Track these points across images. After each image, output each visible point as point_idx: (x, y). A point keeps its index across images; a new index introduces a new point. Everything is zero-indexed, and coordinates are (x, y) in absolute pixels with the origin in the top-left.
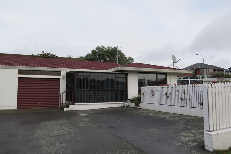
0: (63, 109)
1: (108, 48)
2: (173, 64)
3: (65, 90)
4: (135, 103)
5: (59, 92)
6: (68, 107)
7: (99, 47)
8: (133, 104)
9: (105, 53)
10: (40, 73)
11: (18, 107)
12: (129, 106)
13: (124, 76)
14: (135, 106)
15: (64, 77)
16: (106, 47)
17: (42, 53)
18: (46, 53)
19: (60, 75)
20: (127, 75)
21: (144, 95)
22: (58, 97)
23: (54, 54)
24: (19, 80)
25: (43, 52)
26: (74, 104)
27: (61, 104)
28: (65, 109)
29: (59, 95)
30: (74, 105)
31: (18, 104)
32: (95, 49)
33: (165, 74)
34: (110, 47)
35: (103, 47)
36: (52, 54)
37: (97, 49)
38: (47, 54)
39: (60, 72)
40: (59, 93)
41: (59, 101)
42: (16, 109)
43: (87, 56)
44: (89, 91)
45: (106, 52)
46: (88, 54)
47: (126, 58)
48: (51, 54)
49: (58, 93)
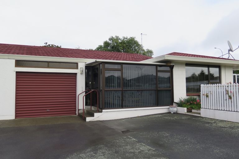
0: (85, 119)
1: (123, 39)
2: (229, 53)
3: (84, 90)
4: (187, 109)
5: (76, 92)
6: (93, 115)
7: (112, 37)
8: (183, 110)
9: (120, 45)
10: (48, 64)
11: (16, 116)
12: (176, 112)
13: (168, 69)
14: (188, 112)
15: (82, 71)
16: (121, 37)
17: (45, 45)
18: (50, 44)
19: (77, 68)
20: (172, 67)
21: (207, 96)
22: (75, 100)
23: (59, 46)
24: (17, 75)
25: (46, 43)
26: (100, 110)
27: (79, 110)
28: (88, 119)
29: (76, 97)
30: (101, 112)
31: (16, 111)
32: (108, 40)
33: (218, 66)
34: (125, 37)
35: (117, 37)
36: (58, 46)
37: (110, 39)
38: (51, 46)
39: (77, 64)
40: (76, 95)
41: (76, 106)
42: (14, 118)
43: (98, 49)
44: (122, 91)
45: (121, 43)
46: (99, 46)
47: (143, 50)
48: (55, 46)
49: (74, 94)
